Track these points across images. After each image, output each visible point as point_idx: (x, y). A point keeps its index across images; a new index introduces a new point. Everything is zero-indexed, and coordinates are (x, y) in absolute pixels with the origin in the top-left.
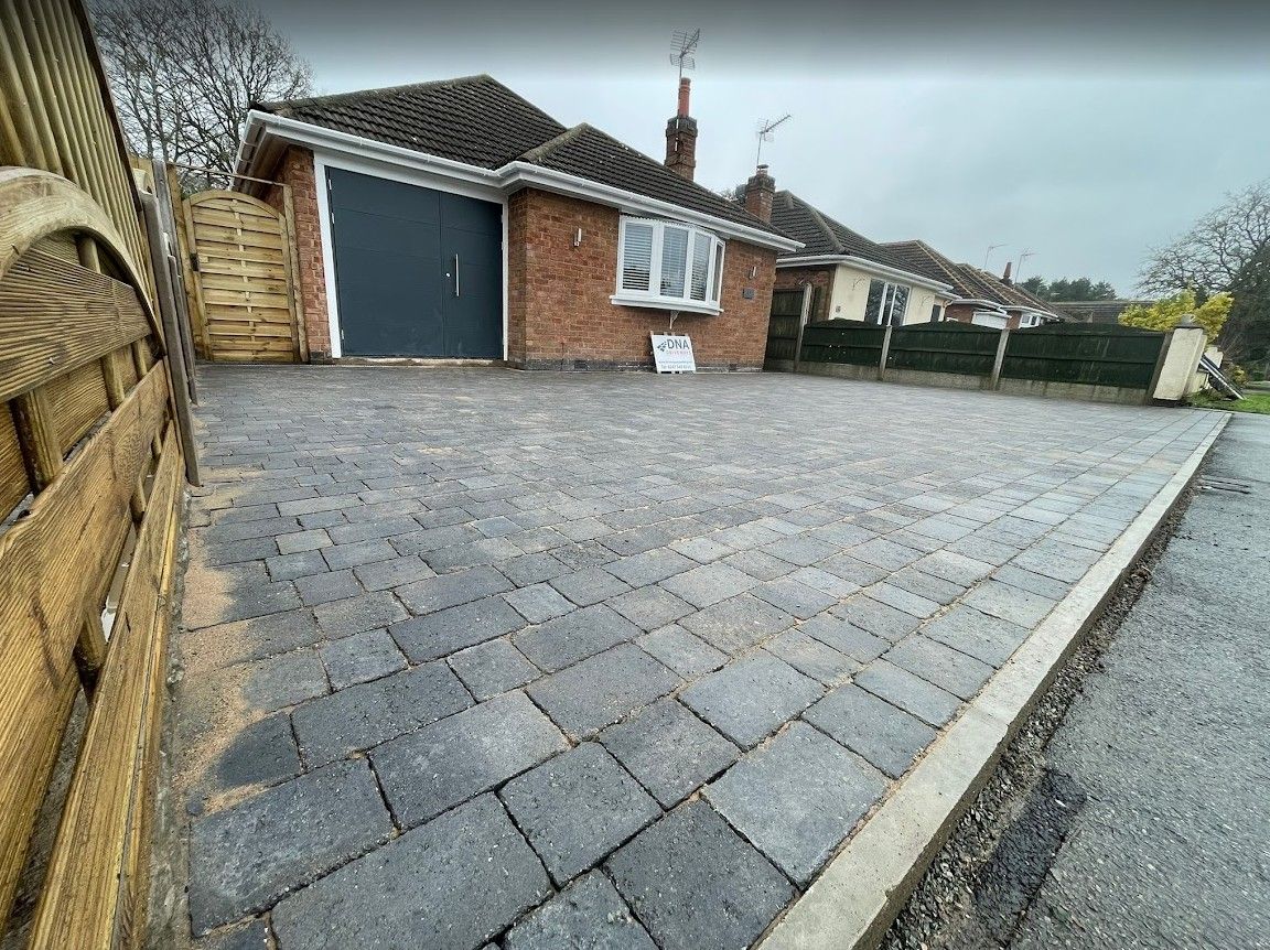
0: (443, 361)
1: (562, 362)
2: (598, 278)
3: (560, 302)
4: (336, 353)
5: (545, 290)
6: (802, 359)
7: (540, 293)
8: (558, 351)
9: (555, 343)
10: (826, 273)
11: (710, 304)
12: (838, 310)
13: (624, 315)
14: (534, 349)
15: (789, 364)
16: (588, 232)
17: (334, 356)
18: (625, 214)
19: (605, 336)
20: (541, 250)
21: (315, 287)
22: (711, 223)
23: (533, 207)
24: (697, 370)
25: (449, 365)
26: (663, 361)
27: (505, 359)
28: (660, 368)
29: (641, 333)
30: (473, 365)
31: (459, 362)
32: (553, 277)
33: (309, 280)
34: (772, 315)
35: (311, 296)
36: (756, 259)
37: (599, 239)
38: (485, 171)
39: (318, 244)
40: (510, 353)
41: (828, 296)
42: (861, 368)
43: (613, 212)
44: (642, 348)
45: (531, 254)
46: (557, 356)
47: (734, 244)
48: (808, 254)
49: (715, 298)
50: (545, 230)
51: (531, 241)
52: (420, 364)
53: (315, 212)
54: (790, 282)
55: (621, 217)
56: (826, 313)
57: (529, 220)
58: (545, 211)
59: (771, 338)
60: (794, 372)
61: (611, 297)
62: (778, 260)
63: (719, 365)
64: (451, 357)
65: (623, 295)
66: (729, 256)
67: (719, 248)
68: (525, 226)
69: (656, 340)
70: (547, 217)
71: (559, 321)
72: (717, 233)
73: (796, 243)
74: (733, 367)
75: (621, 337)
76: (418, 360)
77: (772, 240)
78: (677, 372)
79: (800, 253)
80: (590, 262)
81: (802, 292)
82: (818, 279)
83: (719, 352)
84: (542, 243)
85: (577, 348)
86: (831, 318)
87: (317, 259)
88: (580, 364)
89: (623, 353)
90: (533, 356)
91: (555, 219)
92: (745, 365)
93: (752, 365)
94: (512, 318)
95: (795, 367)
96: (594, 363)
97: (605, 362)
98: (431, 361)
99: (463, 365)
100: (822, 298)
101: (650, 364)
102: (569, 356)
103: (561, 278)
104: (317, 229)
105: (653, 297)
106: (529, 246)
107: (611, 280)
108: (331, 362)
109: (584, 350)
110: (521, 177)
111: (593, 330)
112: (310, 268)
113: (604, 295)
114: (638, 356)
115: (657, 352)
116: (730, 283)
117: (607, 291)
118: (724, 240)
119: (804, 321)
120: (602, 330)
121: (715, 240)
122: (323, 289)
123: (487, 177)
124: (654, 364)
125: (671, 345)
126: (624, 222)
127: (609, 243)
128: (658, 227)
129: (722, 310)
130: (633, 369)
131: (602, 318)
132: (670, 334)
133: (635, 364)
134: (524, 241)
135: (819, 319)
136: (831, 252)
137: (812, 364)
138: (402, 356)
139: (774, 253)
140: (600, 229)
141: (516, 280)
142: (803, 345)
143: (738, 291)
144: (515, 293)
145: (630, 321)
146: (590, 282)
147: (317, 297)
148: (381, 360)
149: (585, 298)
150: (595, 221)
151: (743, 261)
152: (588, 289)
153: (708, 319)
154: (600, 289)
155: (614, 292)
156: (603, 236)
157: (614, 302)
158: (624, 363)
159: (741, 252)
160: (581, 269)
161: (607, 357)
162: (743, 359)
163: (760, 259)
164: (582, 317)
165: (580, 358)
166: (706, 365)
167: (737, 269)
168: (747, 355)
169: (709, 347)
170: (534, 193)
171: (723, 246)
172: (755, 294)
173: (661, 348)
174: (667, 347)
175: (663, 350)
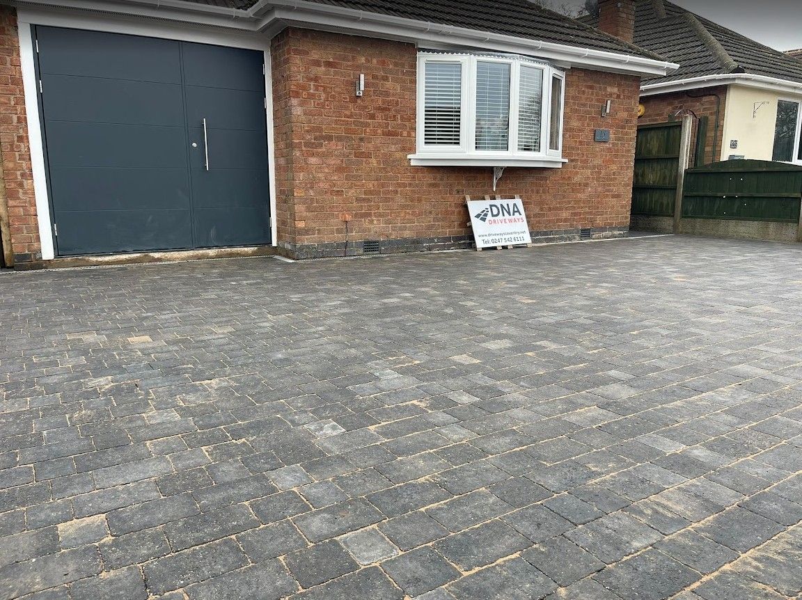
0: (191, 253)
1: (346, 245)
2: (389, 134)
3: (340, 169)
4: (48, 252)
5: (318, 155)
6: (685, 214)
7: (313, 160)
8: (339, 231)
9: (335, 222)
10: (713, 98)
11: (547, 155)
12: (734, 145)
13: (429, 178)
14: (306, 231)
15: (667, 222)
16: (374, 77)
17: (44, 258)
18: (424, 50)
19: (404, 207)
20: (311, 105)
21: (19, 173)
22: (543, 50)
23: (298, 52)
24: (534, 241)
25: (199, 258)
26: (486, 232)
27: (274, 244)
28: (480, 244)
29: (454, 199)
30: (231, 255)
31: (212, 252)
32: (329, 138)
33: (11, 165)
34: (636, 160)
35: (13, 185)
36: (609, 89)
37: (390, 84)
38: (233, 11)
39: (23, 120)
40: (279, 237)
41: (719, 128)
42: (772, 226)
43: (408, 49)
44: (456, 218)
46: (339, 238)
47: (576, 72)
48: (687, 75)
49: (553, 145)
50: (316, 79)
51: (297, 95)
52: (159, 260)
53: (18, 82)
54: (663, 114)
55: (419, 54)
56: (717, 150)
57: (294, 69)
58: (315, 55)
59: (638, 189)
60: (676, 232)
61: (409, 156)
62: (642, 88)
63: (566, 232)
64: (201, 247)
65: (427, 153)
66: (573, 92)
67: (556, 81)
68: (289, 76)
69: (475, 207)
70: (317, 63)
71: (339, 193)
72: (552, 62)
73: (666, 64)
74: (586, 233)
75: (426, 206)
76: (157, 255)
77: (630, 63)
78: (504, 247)
79: (671, 75)
80: (379, 115)
81: (680, 126)
82: (704, 107)
83: (565, 214)
84: (311, 96)
85: (366, 225)
86: (724, 157)
87: (21, 139)
88: (370, 246)
89: (429, 227)
90: (306, 241)
91: (329, 64)
92: (603, 229)
93: (612, 229)
94: (280, 192)
95: (675, 227)
96: (390, 242)
97: (405, 240)
98: (175, 254)
99: (218, 256)
100: (709, 131)
101: (468, 239)
102: (355, 236)
103: (339, 139)
104: (21, 101)
105: (466, 152)
106: (294, 101)
107: (409, 135)
108: (40, 264)
109: (376, 228)
110: (278, 15)
111: (387, 200)
112: (12, 150)
113: (398, 155)
114: (452, 229)
115: (476, 224)
116: (575, 124)
117: (403, 149)
118: (563, 70)
119: (684, 163)
120: (400, 200)
121: (549, 72)
122: (29, 175)
123: (237, 19)
124: (472, 238)
125: (495, 212)
126: (423, 59)
127: (403, 89)
128: (469, 63)
129: (566, 161)
130: (444, 247)
131: (399, 185)
132: (493, 198)
133: (448, 239)
134: (288, 96)
135: (707, 161)
136: (719, 70)
137: (699, 222)
138: (135, 251)
139: (637, 79)
140: (391, 72)
141: (282, 145)
142: (685, 197)
143: (586, 135)
144: (282, 161)
145: (437, 186)
146: (378, 141)
147: (21, 185)
148: (107, 259)
149: (374, 161)
150: (383, 63)
151: (592, 94)
152: (377, 149)
153: (546, 174)
154: (393, 148)
155: (412, 150)
156: (395, 80)
157: (413, 163)
158: (432, 240)
159: (589, 84)
160: (367, 125)
161: (407, 234)
162: (599, 221)
163: (615, 90)
164: (370, 185)
165: (371, 238)
166: (546, 233)
167: (584, 105)
168: (605, 216)
169: (550, 209)
170: (299, 34)
171: (563, 78)
172: (612, 135)
173: (482, 217)
174: (490, 213)
175: (484, 220)
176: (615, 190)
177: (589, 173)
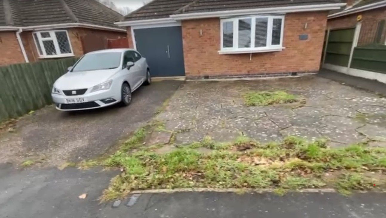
1: (199, 77)
2: (212, 45)
3: (197, 57)
5: (190, 53)
8: (197, 73)
11: (270, 47)
14: (188, 73)
15: (345, 69)
16: (206, 30)
18: (223, 19)
19: (217, 66)
32: (193, 49)
37: (211, 31)
50: (189, 33)
61: (218, 52)
63: (284, 73)
65: (224, 50)
70: (189, 29)
73: (339, 5)
75: (225, 66)
80: (208, 40)
81: (355, 28)
84: (188, 38)
91: (193, 28)
92: (303, 72)
93: (309, 72)
95: (347, 71)
96: (213, 76)
97: (217, 76)
102: (202, 74)
105: (235, 49)
107: (218, 45)
116: (289, 33)
117: (216, 50)
118: (283, 15)
119: (354, 45)
120: (215, 64)
129: (285, 48)
131: (215, 60)
133: (232, 75)
137: (355, 70)
139: (326, 12)
140: (212, 27)
143: (295, 38)
146: (209, 47)
150: (209, 25)
151: (299, 22)
152: (208, 50)
153: (274, 53)
154: (213, 49)
155: (219, 49)
156: (213, 30)
158: (227, 76)
159: (298, 18)
160: (204, 44)
162: (302, 69)
165: (207, 75)
167: (294, 27)
168: (305, 67)
169: (276, 65)
170: (184, 21)
171: (283, 18)
172: (310, 36)
176: (311, 57)
177: (296, 52)
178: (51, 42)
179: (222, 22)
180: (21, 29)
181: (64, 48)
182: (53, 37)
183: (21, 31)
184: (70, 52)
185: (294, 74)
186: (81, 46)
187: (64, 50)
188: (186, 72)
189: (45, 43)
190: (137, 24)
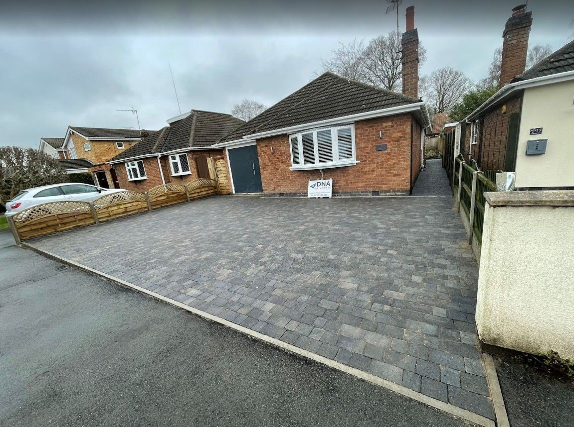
1: (275, 194)
2: (283, 162)
3: (271, 173)
4: (234, 193)
8: (273, 190)
9: (272, 188)
13: (297, 174)
14: (265, 190)
16: (278, 147)
19: (290, 183)
23: (259, 145)
25: (256, 194)
26: (313, 192)
28: (309, 196)
29: (307, 180)
32: (268, 166)
36: (384, 125)
37: (281, 148)
43: (285, 136)
45: (260, 160)
46: (273, 192)
50: (263, 151)
57: (258, 149)
58: (262, 145)
61: (289, 168)
63: (362, 192)
64: (256, 192)
66: (358, 131)
70: (263, 147)
71: (272, 180)
76: (249, 194)
78: (319, 198)
80: (280, 157)
83: (361, 185)
84: (263, 155)
85: (280, 188)
88: (281, 194)
89: (299, 189)
90: (265, 192)
91: (266, 146)
92: (388, 191)
93: (395, 191)
96: (287, 194)
97: (291, 193)
102: (277, 192)
103: (270, 165)
105: (301, 166)
106: (259, 158)
107: (289, 162)
108: (231, 194)
109: (282, 189)
111: (285, 181)
113: (287, 168)
114: (307, 190)
115: (310, 189)
117: (288, 166)
118: (351, 124)
120: (288, 181)
125: (319, 185)
127: (286, 148)
128: (299, 136)
129: (359, 162)
130: (304, 196)
131: (288, 177)
132: (320, 179)
138: (246, 193)
140: (282, 144)
145: (300, 176)
146: (280, 164)
148: (241, 194)
149: (279, 170)
150: (279, 142)
151: (373, 129)
152: (280, 167)
153: (348, 168)
154: (285, 166)
155: (291, 166)
156: (283, 146)
157: (291, 170)
158: (300, 193)
159: (369, 126)
160: (277, 160)
161: (292, 191)
162: (384, 187)
163: (390, 124)
164: (280, 177)
165: (281, 192)
166: (350, 193)
167: (367, 136)
168: (389, 185)
169: (352, 183)
170: (258, 140)
171: (352, 127)
172: (389, 146)
173: (313, 187)
174: (316, 185)
175: (313, 188)
176: (395, 172)
177: (375, 166)
178: (176, 163)
179: (291, 137)
180: (160, 155)
181: (185, 168)
182: (178, 160)
183: (160, 156)
184: (189, 171)
185: (375, 193)
186: (195, 165)
187: (184, 169)
188: (263, 188)
189: (173, 163)
190: (233, 144)
